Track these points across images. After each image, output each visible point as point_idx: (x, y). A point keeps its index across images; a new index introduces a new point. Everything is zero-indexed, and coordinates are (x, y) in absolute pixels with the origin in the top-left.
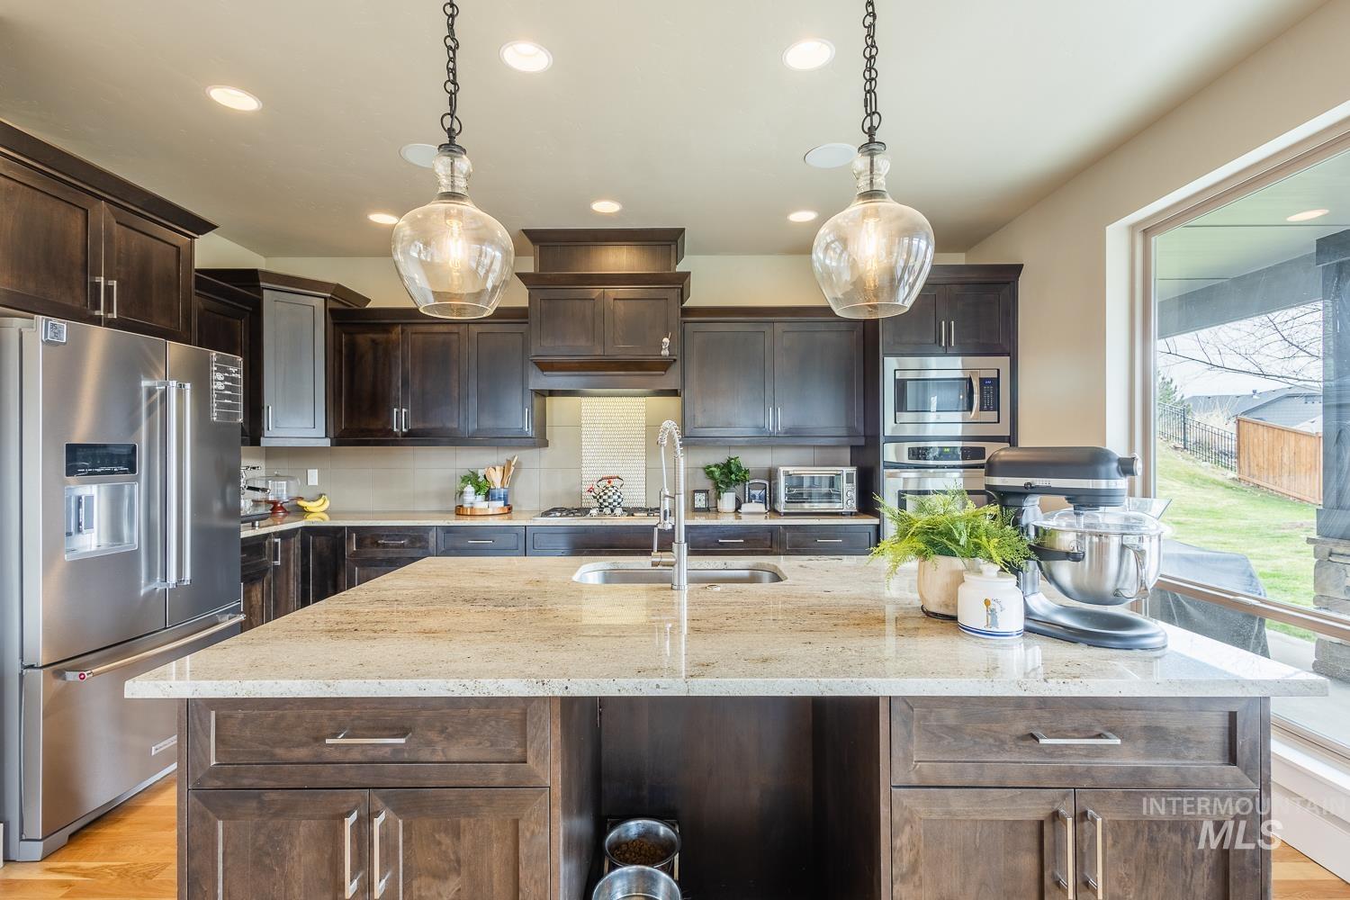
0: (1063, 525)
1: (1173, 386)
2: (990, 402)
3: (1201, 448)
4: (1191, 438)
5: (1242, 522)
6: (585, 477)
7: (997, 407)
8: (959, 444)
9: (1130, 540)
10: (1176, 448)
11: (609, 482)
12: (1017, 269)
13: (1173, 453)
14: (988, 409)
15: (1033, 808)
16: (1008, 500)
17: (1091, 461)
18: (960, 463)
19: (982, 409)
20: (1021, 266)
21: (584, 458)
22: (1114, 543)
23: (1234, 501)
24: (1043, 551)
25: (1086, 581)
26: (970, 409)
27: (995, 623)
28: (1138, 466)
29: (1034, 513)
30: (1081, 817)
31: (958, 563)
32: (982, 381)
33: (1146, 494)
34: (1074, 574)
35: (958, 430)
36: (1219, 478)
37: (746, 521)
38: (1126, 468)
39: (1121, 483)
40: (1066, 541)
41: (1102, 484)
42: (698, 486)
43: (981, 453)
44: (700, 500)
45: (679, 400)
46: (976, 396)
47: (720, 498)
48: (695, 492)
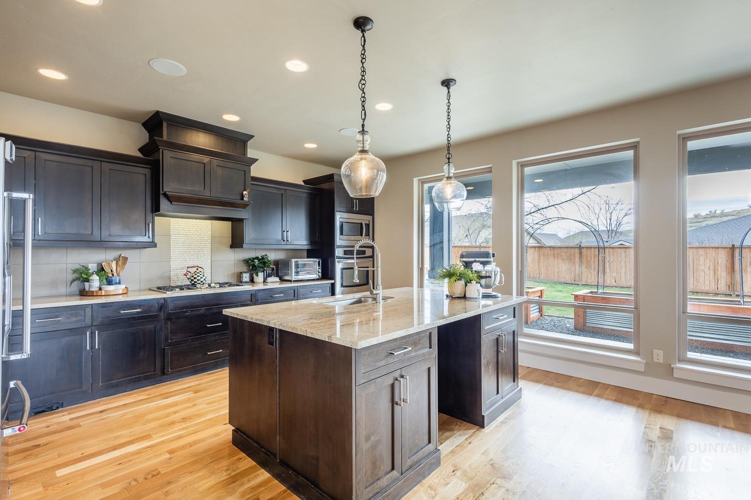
2: (367, 233)
6: (173, 267)
7: (369, 235)
11: (197, 269)
14: (367, 236)
16: (467, 265)
17: (487, 255)
19: (365, 235)
21: (172, 255)
26: (362, 235)
32: (365, 224)
37: (269, 286)
42: (240, 270)
43: (364, 252)
44: (246, 277)
45: (230, 223)
46: (364, 230)
47: (257, 275)
48: (241, 273)
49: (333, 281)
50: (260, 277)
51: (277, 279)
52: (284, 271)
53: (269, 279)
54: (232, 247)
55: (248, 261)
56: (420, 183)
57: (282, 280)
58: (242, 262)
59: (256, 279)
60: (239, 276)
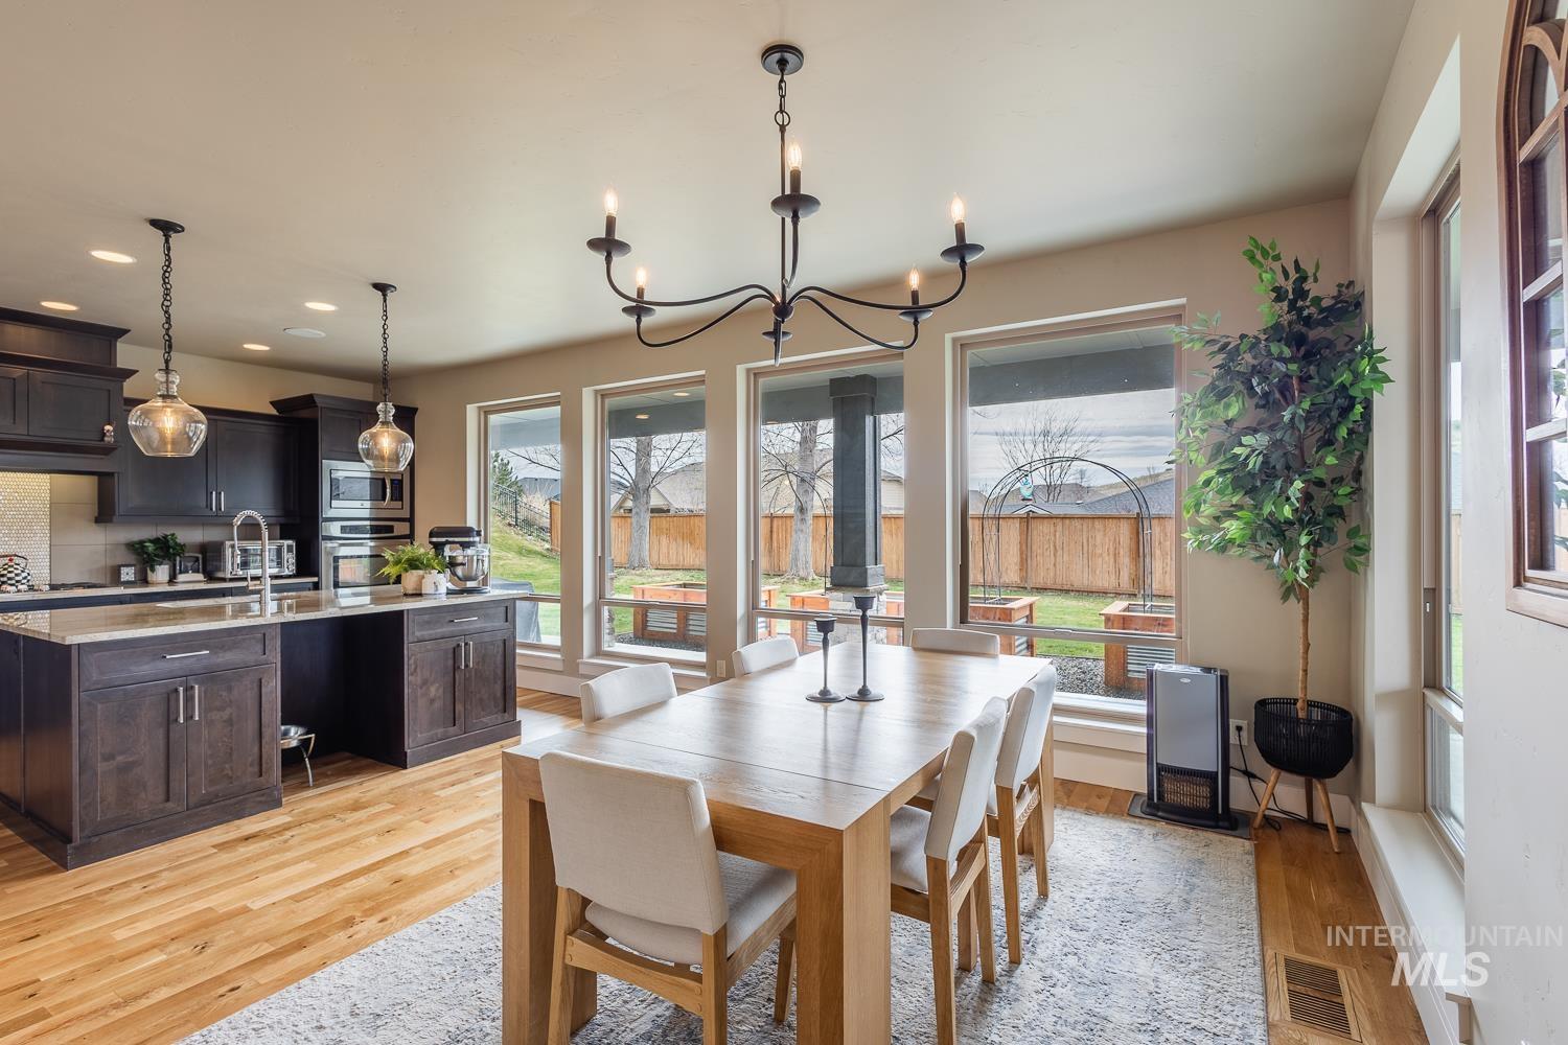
0: (459, 554)
1: (509, 467)
2: (398, 495)
3: (528, 525)
4: (521, 517)
5: (550, 581)
7: (401, 499)
8: (368, 523)
9: (480, 557)
10: (510, 525)
11: (9, 560)
12: (416, 410)
13: (507, 529)
14: (396, 500)
15: (451, 644)
16: (438, 547)
17: (468, 532)
18: (368, 536)
19: (392, 499)
20: (417, 409)
22: (475, 558)
23: (547, 566)
24: (453, 564)
25: (466, 573)
26: (384, 499)
27: (437, 590)
28: (482, 533)
29: (447, 552)
30: (466, 644)
31: (421, 572)
32: (392, 481)
33: (486, 542)
34: (463, 571)
35: (366, 514)
36: (538, 549)
37: (181, 587)
38: (479, 534)
39: (477, 539)
40: (460, 559)
41: (471, 539)
42: (119, 561)
43: (390, 529)
44: (128, 574)
45: (95, 478)
46: (388, 491)
47: (153, 570)
48: (120, 566)
49: (316, 579)
50: (161, 573)
51: (200, 577)
52: (215, 563)
53: (181, 578)
54: (98, 520)
55: (133, 546)
56: (482, 413)
57: (211, 578)
58: (123, 548)
59: (151, 577)
60: (115, 572)
